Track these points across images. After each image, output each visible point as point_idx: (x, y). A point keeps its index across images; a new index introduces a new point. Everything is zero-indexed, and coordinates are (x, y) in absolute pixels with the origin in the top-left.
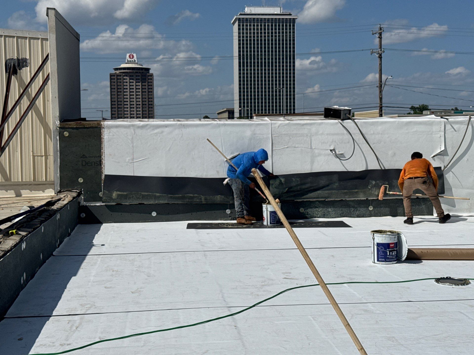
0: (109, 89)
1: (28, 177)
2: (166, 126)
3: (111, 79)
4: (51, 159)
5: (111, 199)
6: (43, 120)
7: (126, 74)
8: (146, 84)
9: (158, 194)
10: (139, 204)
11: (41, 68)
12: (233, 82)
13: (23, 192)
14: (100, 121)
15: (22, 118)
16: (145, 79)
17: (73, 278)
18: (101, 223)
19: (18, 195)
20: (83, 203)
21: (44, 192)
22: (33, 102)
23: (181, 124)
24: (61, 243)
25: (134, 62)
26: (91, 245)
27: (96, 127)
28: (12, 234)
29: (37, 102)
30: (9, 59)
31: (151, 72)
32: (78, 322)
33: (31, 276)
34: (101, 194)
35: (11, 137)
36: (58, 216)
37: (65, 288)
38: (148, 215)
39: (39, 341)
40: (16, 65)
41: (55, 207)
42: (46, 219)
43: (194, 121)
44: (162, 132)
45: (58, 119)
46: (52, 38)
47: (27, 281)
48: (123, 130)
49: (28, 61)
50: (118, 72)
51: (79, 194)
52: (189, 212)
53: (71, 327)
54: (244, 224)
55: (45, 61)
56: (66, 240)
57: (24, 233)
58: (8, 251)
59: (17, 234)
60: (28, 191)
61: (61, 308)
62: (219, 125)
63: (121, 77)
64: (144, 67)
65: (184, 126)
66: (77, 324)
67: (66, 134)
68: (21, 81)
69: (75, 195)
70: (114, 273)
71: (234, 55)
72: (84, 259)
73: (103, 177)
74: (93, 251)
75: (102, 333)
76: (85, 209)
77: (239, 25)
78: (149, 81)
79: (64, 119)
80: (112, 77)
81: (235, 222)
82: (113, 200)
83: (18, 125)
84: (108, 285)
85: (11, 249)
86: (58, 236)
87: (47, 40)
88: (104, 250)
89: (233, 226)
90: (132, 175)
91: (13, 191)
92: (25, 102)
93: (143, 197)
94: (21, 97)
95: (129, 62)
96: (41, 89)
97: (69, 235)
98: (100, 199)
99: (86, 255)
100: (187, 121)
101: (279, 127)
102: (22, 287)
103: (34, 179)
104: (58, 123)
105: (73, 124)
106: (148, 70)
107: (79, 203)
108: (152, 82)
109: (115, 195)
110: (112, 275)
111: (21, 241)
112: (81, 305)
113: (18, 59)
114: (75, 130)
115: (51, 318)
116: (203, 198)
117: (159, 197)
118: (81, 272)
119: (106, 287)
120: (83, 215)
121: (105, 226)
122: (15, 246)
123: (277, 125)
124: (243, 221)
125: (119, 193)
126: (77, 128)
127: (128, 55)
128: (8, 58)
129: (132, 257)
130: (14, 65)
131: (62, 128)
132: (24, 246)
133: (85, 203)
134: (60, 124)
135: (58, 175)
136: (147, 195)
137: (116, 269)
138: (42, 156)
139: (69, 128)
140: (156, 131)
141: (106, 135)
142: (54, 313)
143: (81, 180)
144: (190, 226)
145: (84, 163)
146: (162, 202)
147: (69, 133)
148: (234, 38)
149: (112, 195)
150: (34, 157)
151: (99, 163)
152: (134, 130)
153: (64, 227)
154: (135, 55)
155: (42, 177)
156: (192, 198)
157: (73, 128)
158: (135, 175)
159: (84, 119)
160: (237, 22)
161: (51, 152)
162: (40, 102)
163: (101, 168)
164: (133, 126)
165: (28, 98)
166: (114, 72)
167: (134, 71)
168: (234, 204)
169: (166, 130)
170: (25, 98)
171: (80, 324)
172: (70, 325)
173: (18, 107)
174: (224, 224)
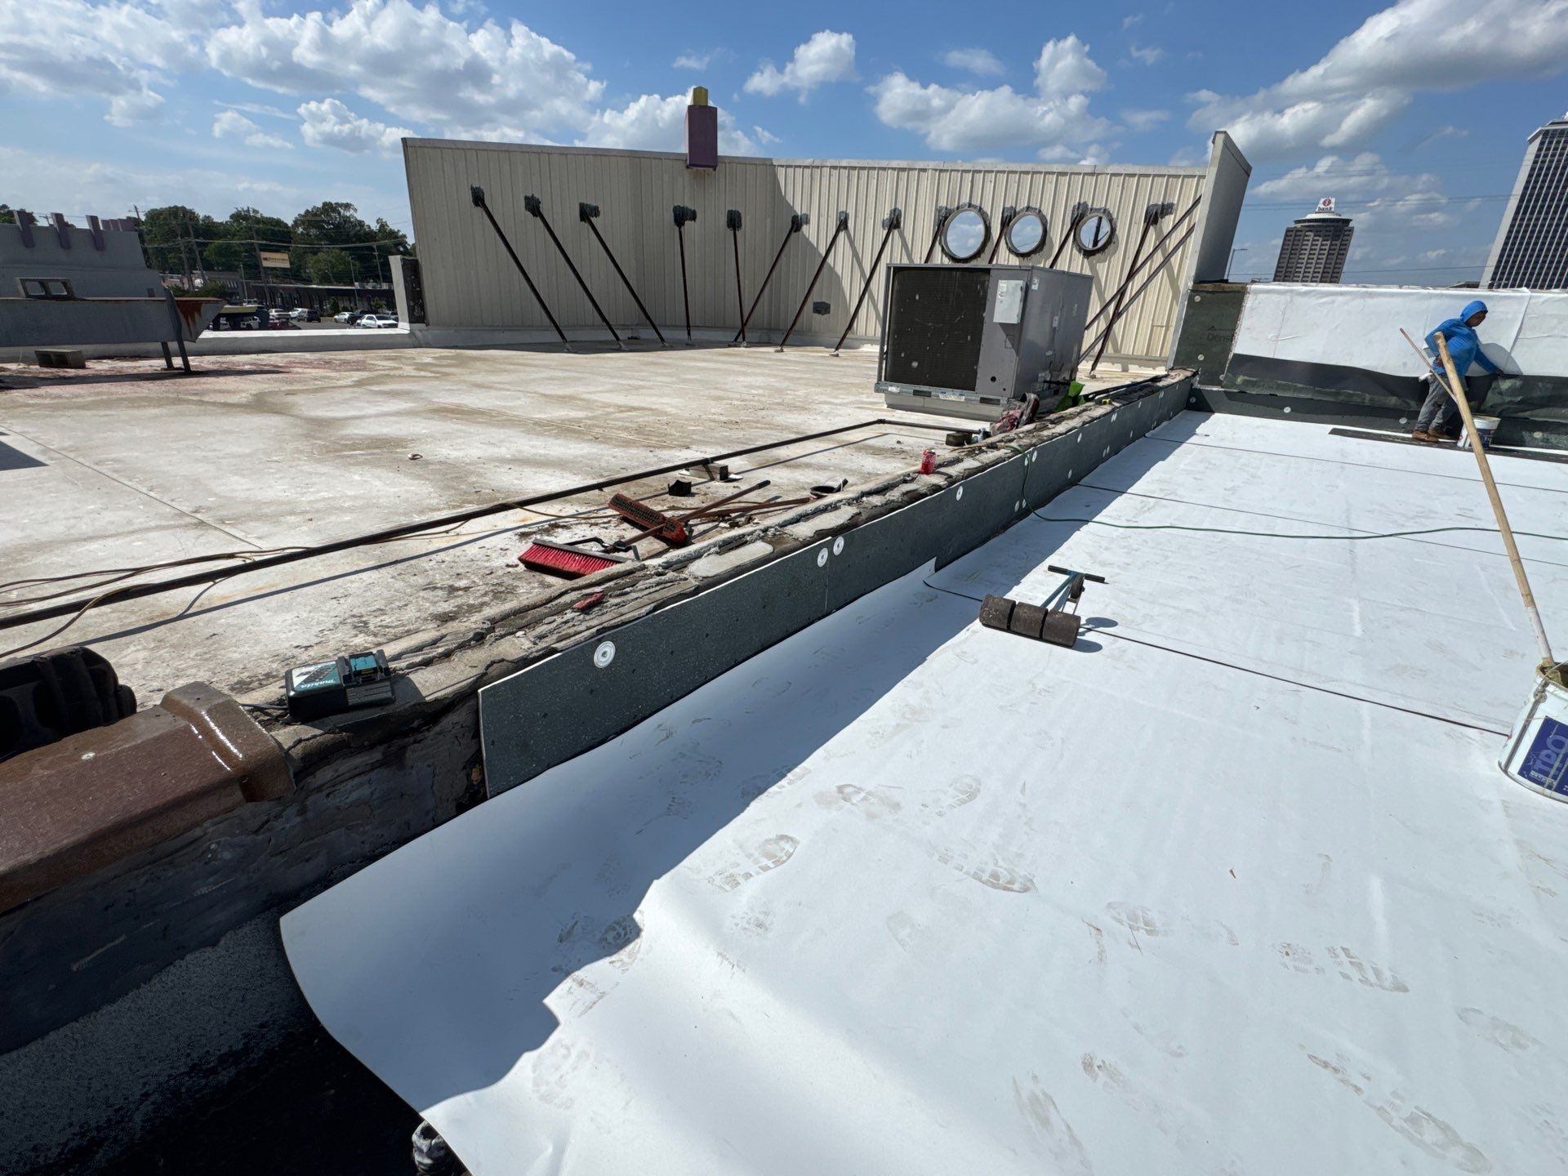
0: (1279, 251)
1: (1140, 351)
2: (1342, 294)
3: (1286, 235)
4: (1172, 330)
5: (1234, 385)
6: (1174, 282)
7: (1310, 229)
8: (1338, 243)
9: (1300, 385)
10: (1271, 395)
11: (1189, 212)
12: (1493, 240)
13: (1130, 366)
14: (1247, 284)
15: (1151, 278)
16: (1339, 236)
17: (1160, 463)
18: (1212, 412)
19: (1125, 370)
20: (1197, 386)
21: (1154, 369)
22: (1167, 259)
23: (1367, 292)
24: (1158, 425)
25: (1329, 211)
26: (1192, 433)
27: (1239, 292)
28: (1105, 403)
29: (1172, 259)
30: (1153, 205)
31: (1351, 224)
32: (1152, 504)
33: (1115, 452)
34: (1222, 377)
35: (1132, 300)
36: (1162, 395)
37: (1149, 470)
38: (1279, 411)
39: (1105, 512)
40: (1159, 212)
41: (1160, 384)
42: (1146, 395)
43: (1389, 288)
44: (1333, 302)
45: (1192, 279)
46: (1211, 173)
47: (1109, 456)
48: (1274, 297)
49: (1175, 207)
50: (1299, 225)
51: (1194, 375)
52: (1338, 414)
53: (1143, 507)
54: (1423, 440)
55: (1196, 203)
56: (1164, 424)
57: (1117, 405)
58: (1096, 419)
59: (1110, 403)
60: (1137, 366)
61: (1138, 487)
62: (1431, 296)
63: (1302, 233)
64: (1342, 217)
65: (1371, 295)
66: (1149, 506)
67: (1198, 299)
68: (1159, 232)
69: (1189, 374)
70: (1211, 466)
71: (1514, 193)
72: (1179, 446)
73: (1231, 356)
74: (1193, 439)
75: (1175, 520)
76: (1197, 393)
77: (1542, 143)
78: (1345, 238)
79: (1199, 280)
80: (1289, 234)
81: (1410, 436)
82: (1237, 386)
83: (1144, 286)
84: (1198, 476)
85: (1099, 418)
86: (1156, 417)
87: (1204, 177)
88: (1206, 441)
89: (1404, 441)
90: (1271, 356)
91: (1120, 365)
92: (1159, 258)
93: (1279, 387)
94: (1155, 250)
95: (1321, 211)
96: (1182, 241)
97: (1170, 419)
98: (1219, 383)
99: (1183, 443)
100: (1378, 287)
101: (1544, 302)
102: (1103, 460)
103: (1147, 354)
104: (1191, 284)
105: (1209, 287)
106: (1348, 221)
107: (1192, 385)
108: (1349, 241)
109: (1240, 380)
110: (1207, 468)
111: (1113, 411)
112: (1161, 489)
113: (1163, 205)
114: (1209, 295)
115: (1125, 495)
116: (1368, 397)
117: (1300, 390)
118: (1171, 458)
119: (1195, 478)
120: (1193, 400)
121: (1217, 416)
122: (1105, 415)
123: (1542, 300)
124: (1423, 436)
125: (1246, 378)
126: (1213, 292)
127: (1322, 200)
128: (1151, 203)
129: (1239, 453)
130: (1156, 213)
131: (1194, 291)
132: (1114, 417)
133: (1199, 386)
134: (1193, 286)
135: (1175, 349)
136: (1285, 385)
137: (1213, 462)
138: (1162, 327)
139: (1202, 291)
140: (1324, 300)
141: (1249, 302)
142: (1129, 491)
143: (1201, 358)
144: (1334, 432)
145: (1211, 337)
146: (1302, 396)
147: (1202, 298)
148: (1524, 163)
149: (1236, 380)
150: (1153, 326)
151: (1230, 338)
152: (1292, 297)
153: (1166, 409)
154: (1333, 200)
155: (1156, 351)
156: (1351, 395)
157: (1208, 292)
158: (1276, 357)
159: (1226, 281)
160: (1541, 137)
161: (1173, 323)
162: (1175, 260)
163: (1231, 345)
164: (1292, 291)
165: (1163, 254)
166: (1293, 225)
167: (1325, 224)
168: (1418, 413)
169: (1340, 299)
170: (1159, 252)
171: (1154, 506)
172: (1141, 505)
173: (1149, 263)
174: (1390, 436)
